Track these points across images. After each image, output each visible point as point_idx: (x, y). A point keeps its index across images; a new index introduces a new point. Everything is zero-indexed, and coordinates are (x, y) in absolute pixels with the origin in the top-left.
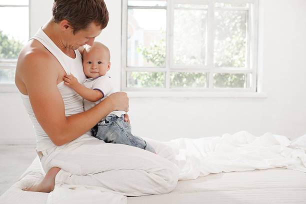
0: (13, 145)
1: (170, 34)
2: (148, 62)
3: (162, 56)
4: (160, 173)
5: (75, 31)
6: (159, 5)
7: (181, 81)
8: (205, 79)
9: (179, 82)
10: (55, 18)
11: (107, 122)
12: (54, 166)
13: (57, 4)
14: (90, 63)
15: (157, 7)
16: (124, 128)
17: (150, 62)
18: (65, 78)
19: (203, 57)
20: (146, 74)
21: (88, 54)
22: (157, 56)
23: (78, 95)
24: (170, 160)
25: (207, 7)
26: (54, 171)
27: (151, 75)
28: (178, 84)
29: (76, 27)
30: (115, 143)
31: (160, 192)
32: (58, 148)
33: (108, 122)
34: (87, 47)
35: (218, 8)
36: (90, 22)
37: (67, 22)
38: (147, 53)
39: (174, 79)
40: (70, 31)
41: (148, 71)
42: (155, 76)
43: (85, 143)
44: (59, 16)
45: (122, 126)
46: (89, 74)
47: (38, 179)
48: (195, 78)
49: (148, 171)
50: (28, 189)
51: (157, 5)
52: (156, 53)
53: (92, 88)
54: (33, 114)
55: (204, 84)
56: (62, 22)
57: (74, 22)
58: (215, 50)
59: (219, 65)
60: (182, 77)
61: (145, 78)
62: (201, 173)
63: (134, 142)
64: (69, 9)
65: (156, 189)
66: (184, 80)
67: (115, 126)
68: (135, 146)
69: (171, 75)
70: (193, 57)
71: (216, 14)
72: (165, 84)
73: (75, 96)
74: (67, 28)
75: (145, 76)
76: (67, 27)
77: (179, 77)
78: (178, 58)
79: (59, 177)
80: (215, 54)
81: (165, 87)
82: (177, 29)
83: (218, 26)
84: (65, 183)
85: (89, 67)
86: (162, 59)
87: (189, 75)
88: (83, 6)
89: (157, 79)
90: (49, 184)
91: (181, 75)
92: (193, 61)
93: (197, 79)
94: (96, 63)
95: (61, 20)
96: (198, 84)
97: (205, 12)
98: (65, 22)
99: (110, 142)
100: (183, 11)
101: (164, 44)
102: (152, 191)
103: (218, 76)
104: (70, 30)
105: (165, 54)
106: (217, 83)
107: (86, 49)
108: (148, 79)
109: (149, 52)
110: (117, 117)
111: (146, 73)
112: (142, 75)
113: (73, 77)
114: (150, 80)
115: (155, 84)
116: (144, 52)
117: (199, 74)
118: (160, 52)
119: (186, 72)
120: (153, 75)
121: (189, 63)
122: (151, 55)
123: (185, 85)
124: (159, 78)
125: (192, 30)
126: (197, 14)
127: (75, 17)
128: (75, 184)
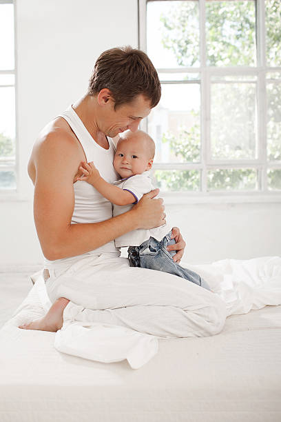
1: (206, 118)
2: (176, 155)
3: (197, 146)
4: (201, 312)
5: (117, 104)
7: (223, 181)
8: (256, 178)
9: (220, 183)
12: (61, 296)
17: (180, 155)
19: (252, 147)
20: (174, 173)
22: (189, 147)
25: (256, 78)
26: (61, 303)
27: (182, 174)
28: (218, 185)
29: (119, 99)
35: (272, 79)
38: (176, 144)
39: (213, 179)
40: (110, 105)
41: (176, 169)
42: (187, 175)
48: (241, 176)
49: (185, 309)
50: (27, 326)
52: (187, 143)
55: (254, 185)
56: (101, 92)
57: (118, 92)
58: (269, 136)
59: (275, 157)
60: (224, 176)
61: (174, 179)
62: (254, 305)
66: (228, 180)
69: (209, 173)
70: (239, 148)
71: (270, 87)
72: (201, 186)
74: (106, 102)
75: (173, 176)
76: (106, 100)
77: (219, 177)
78: (217, 150)
80: (270, 142)
81: (201, 190)
82: (215, 110)
83: (272, 103)
84: (75, 320)
85: (118, 160)
86: (197, 152)
87: (233, 173)
88: (131, 71)
89: (189, 180)
91: (222, 173)
92: (238, 153)
93: (245, 178)
94: (129, 157)
96: (246, 185)
97: (254, 85)
101: (198, 131)
103: (274, 173)
105: (199, 144)
106: (273, 182)
108: (177, 180)
109: (178, 142)
111: (174, 171)
112: (169, 174)
114: (181, 182)
115: (187, 186)
116: (171, 142)
117: (248, 170)
118: (192, 141)
119: (228, 169)
120: (184, 175)
121: (233, 156)
122: (180, 146)
123: (228, 187)
124: (193, 177)
125: (237, 110)
126: (243, 88)
127: (120, 84)
128: (89, 321)
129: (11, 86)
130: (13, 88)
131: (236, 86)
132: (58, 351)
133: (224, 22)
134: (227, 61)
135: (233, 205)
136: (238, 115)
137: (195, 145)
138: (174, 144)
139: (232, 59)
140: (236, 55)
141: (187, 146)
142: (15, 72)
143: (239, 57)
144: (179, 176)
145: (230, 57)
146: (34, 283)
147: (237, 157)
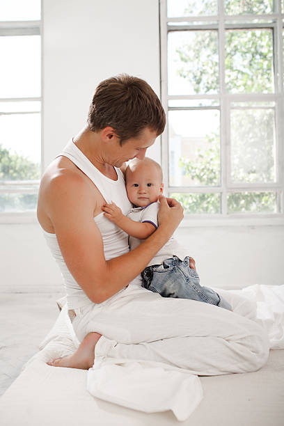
0: (21, 293)
1: (226, 143)
2: (193, 178)
3: (212, 170)
4: (244, 342)
5: (123, 140)
6: (203, 105)
7: (238, 204)
9: (235, 206)
10: (94, 126)
11: (166, 267)
12: (91, 331)
13: (96, 107)
14: (136, 185)
15: (201, 108)
16: (190, 277)
17: (196, 179)
18: (105, 208)
20: (191, 196)
21: (132, 174)
22: (205, 171)
23: (122, 231)
24: (250, 319)
25: (273, 104)
26: (91, 338)
27: (198, 196)
28: (233, 207)
29: (124, 135)
30: (177, 297)
31: (246, 369)
32: (97, 306)
33: (168, 267)
34: (131, 164)
36: (143, 128)
37: (111, 129)
38: (192, 168)
39: (229, 201)
41: (193, 192)
42: (203, 198)
43: (134, 298)
44: (101, 121)
45: (187, 274)
46: (136, 200)
47: (67, 347)
48: (255, 198)
49: (227, 339)
50: (56, 362)
51: (201, 104)
52: (203, 167)
53: (140, 221)
54: (62, 258)
56: (104, 130)
57: (122, 129)
60: (239, 198)
61: (190, 201)
63: (203, 296)
64: (115, 112)
65: (240, 365)
66: (243, 202)
67: (178, 273)
68: (204, 301)
70: (253, 171)
72: (221, 208)
73: (118, 233)
74: (110, 138)
75: (190, 198)
76: (111, 136)
77: (235, 199)
79: (100, 348)
81: (221, 212)
82: (234, 134)
84: (108, 356)
85: (135, 191)
86: (212, 175)
87: (248, 196)
88: (134, 106)
89: (205, 202)
90: (85, 357)
91: (237, 196)
92: (252, 176)
94: (144, 186)
95: (104, 127)
98: (109, 130)
99: (169, 296)
100: (238, 112)
102: (234, 368)
104: (115, 140)
105: (215, 168)
107: (131, 167)
108: (193, 202)
109: (194, 166)
110: (180, 261)
111: (191, 194)
112: (185, 197)
113: (116, 207)
114: (197, 204)
115: (203, 208)
116: (188, 166)
117: (262, 193)
118: (208, 165)
119: (242, 192)
120: (200, 198)
121: (247, 179)
122: (197, 170)
123: (243, 209)
124: (209, 200)
125: (251, 135)
126: (258, 114)
127: (124, 121)
128: (123, 358)
129: (38, 112)
130: (40, 114)
131: (250, 111)
132: (92, 396)
133: (235, 54)
134: (242, 89)
135: (253, 227)
136: (252, 140)
137: (211, 168)
138: (190, 168)
139: (247, 87)
140: (249, 83)
141: (203, 169)
142: (41, 99)
143: (253, 85)
144: (196, 199)
145: (245, 85)
146: (61, 309)
147: (251, 180)
